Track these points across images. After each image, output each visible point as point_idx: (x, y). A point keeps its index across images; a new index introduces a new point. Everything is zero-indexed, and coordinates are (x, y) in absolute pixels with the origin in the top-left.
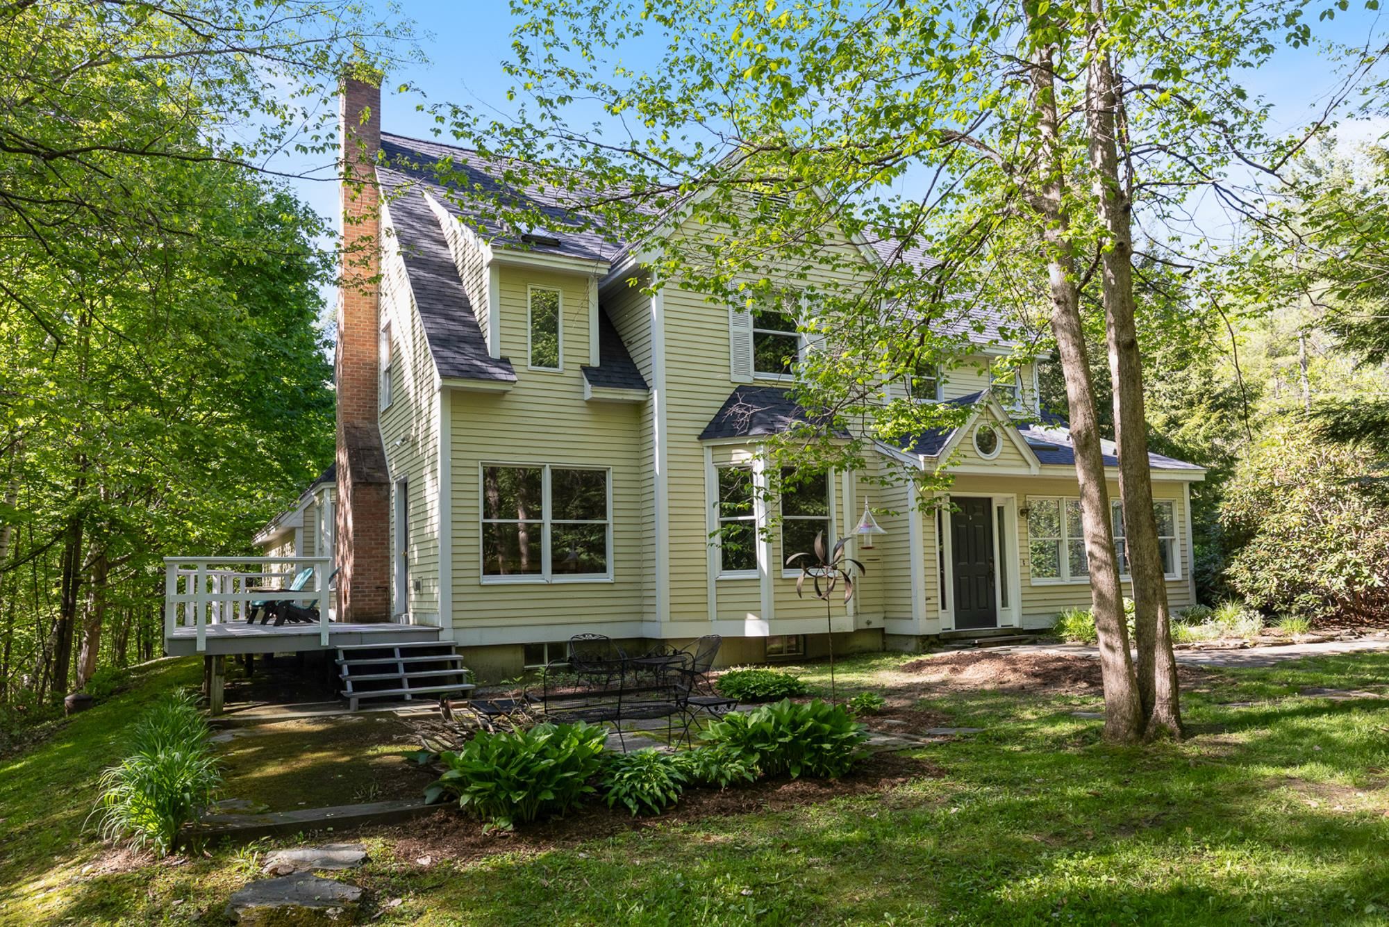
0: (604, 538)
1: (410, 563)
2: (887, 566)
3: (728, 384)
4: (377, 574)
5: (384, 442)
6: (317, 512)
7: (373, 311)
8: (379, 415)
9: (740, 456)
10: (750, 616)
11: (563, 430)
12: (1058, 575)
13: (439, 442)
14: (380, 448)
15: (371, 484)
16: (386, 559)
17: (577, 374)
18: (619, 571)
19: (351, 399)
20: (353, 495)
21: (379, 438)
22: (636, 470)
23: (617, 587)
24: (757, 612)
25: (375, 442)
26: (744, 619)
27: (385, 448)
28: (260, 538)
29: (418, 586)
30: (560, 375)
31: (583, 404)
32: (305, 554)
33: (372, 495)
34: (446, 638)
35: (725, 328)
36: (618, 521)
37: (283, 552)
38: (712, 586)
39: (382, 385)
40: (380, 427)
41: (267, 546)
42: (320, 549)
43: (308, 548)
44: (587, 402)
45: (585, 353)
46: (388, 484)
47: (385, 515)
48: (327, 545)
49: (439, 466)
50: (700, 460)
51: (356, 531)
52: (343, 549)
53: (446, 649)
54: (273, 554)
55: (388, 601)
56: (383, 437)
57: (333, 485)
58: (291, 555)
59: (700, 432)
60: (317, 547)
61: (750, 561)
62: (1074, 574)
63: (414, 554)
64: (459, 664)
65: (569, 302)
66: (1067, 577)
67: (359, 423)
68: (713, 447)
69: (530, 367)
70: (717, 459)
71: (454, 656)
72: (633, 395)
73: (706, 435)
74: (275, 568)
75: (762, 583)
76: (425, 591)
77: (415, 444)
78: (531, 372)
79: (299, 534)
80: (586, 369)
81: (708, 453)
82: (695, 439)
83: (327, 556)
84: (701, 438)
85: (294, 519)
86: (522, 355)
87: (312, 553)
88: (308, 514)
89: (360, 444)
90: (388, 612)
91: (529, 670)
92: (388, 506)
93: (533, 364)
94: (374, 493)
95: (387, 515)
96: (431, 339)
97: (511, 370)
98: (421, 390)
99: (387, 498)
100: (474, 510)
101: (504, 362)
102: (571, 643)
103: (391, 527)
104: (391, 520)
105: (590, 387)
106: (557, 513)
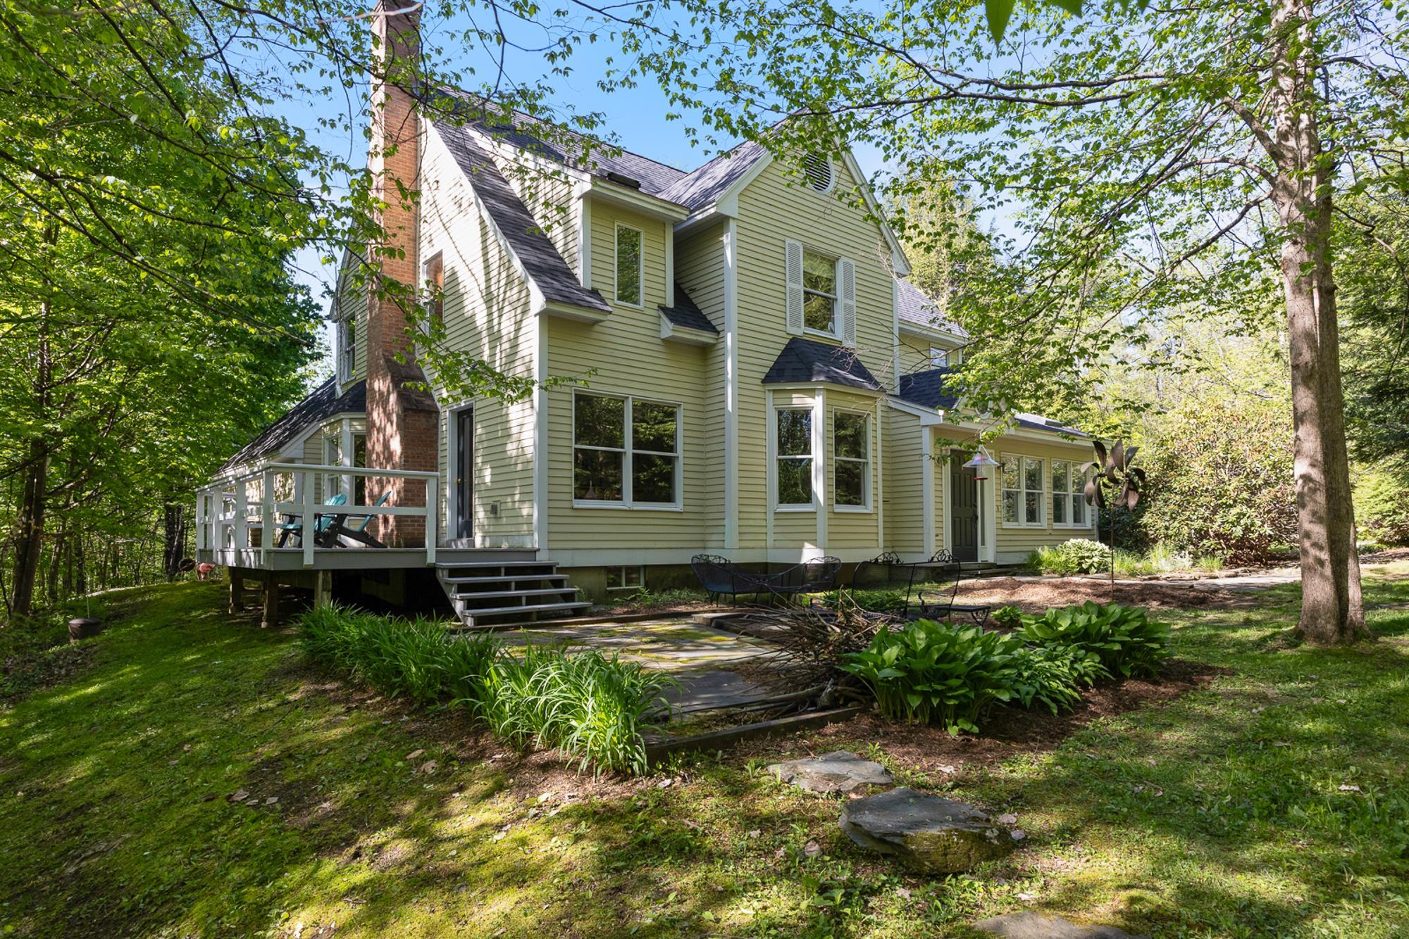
0: (673, 468)
1: (478, 488)
2: (897, 507)
3: (784, 335)
5: (426, 373)
6: (326, 442)
7: (412, 244)
8: (417, 346)
9: (799, 401)
10: (807, 545)
11: (642, 365)
12: (1017, 520)
13: (536, 365)
14: (422, 378)
15: (419, 411)
17: (654, 313)
18: (688, 502)
19: (388, 327)
20: (403, 420)
21: (419, 368)
22: (701, 409)
23: (684, 516)
24: (814, 542)
25: (416, 372)
26: (801, 548)
29: (494, 510)
30: (640, 312)
31: (659, 342)
33: (422, 422)
34: (542, 559)
35: (782, 283)
36: (688, 454)
38: (770, 516)
40: (418, 358)
44: (665, 341)
45: (662, 294)
46: (437, 413)
47: (434, 442)
50: (762, 402)
51: (405, 457)
53: (547, 569)
57: (355, 415)
59: (763, 376)
61: (806, 496)
62: (1028, 520)
63: (485, 475)
64: (565, 583)
65: (649, 243)
66: (1023, 523)
68: (774, 391)
69: (617, 302)
70: (779, 402)
71: (556, 575)
72: (706, 337)
73: (768, 379)
75: (818, 516)
76: (505, 514)
78: (618, 307)
80: (663, 308)
81: (770, 396)
82: (759, 382)
84: (764, 381)
85: (293, 449)
86: (610, 288)
89: (404, 374)
91: (611, 592)
92: (437, 434)
93: (619, 299)
94: (424, 420)
95: (436, 442)
96: (525, 263)
97: (602, 300)
98: (500, 316)
99: (436, 426)
100: (565, 435)
101: (594, 292)
102: (645, 567)
103: (440, 454)
104: (440, 448)
105: (671, 325)
106: (637, 444)
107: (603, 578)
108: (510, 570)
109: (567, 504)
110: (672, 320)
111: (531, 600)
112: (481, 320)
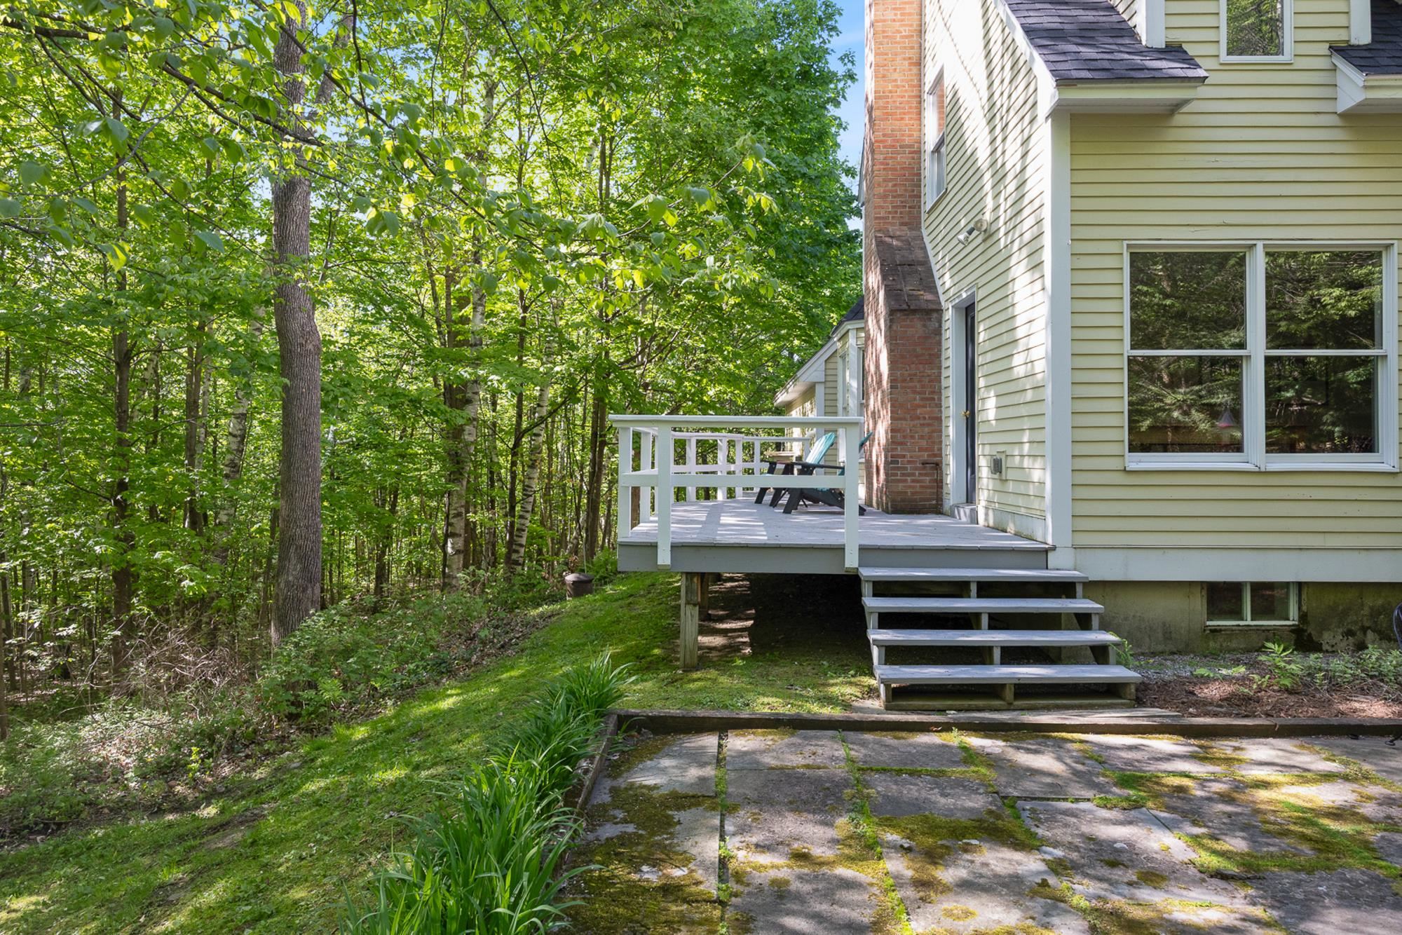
1: (980, 429)
4: (924, 443)
5: (931, 253)
6: (840, 361)
7: (915, 70)
8: (924, 216)
11: (1291, 175)
13: (1047, 213)
14: (926, 263)
15: (914, 311)
16: (937, 421)
17: (1323, 63)
19: (885, 197)
20: (889, 327)
21: (924, 248)
25: (918, 254)
27: (933, 261)
28: (782, 397)
29: (997, 466)
30: (1287, 67)
31: (1335, 120)
32: (826, 414)
33: (916, 327)
34: (1061, 567)
37: (804, 414)
39: (927, 173)
40: (925, 233)
41: (788, 406)
42: (845, 409)
43: (830, 408)
44: (1345, 116)
45: (1340, 20)
46: (939, 311)
47: (933, 357)
48: (853, 403)
49: (1047, 255)
51: (893, 380)
52: (874, 402)
53: (1065, 589)
54: (795, 414)
55: (939, 483)
56: (929, 247)
57: (860, 324)
58: (812, 416)
60: (840, 405)
63: (989, 407)
64: (1095, 621)
67: (895, 229)
69: (1224, 58)
71: (1081, 604)
74: (797, 432)
76: (1011, 475)
77: (989, 234)
78: (1226, 68)
79: (820, 390)
80: (1341, 51)
83: (853, 417)
85: (813, 371)
86: (1210, 35)
87: (835, 413)
88: (830, 366)
89: (898, 259)
90: (939, 498)
91: (1215, 631)
92: (939, 343)
93: (1230, 52)
94: (919, 324)
95: (939, 356)
96: (1030, 32)
97: (1191, 62)
98: (1004, 140)
99: (938, 332)
100: (1113, 334)
101: (1174, 51)
102: (1300, 585)
103: (944, 374)
104: (944, 364)
105: (1358, 78)
106: (1276, 337)
107: (1199, 604)
108: (988, 589)
109: (1115, 464)
110: (1361, 68)
111: (1014, 655)
112: (983, 155)
